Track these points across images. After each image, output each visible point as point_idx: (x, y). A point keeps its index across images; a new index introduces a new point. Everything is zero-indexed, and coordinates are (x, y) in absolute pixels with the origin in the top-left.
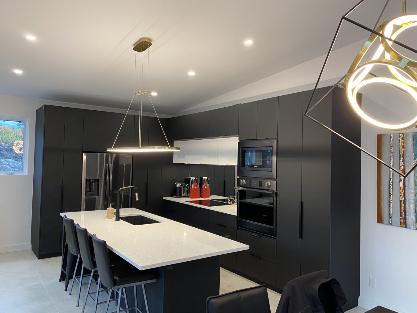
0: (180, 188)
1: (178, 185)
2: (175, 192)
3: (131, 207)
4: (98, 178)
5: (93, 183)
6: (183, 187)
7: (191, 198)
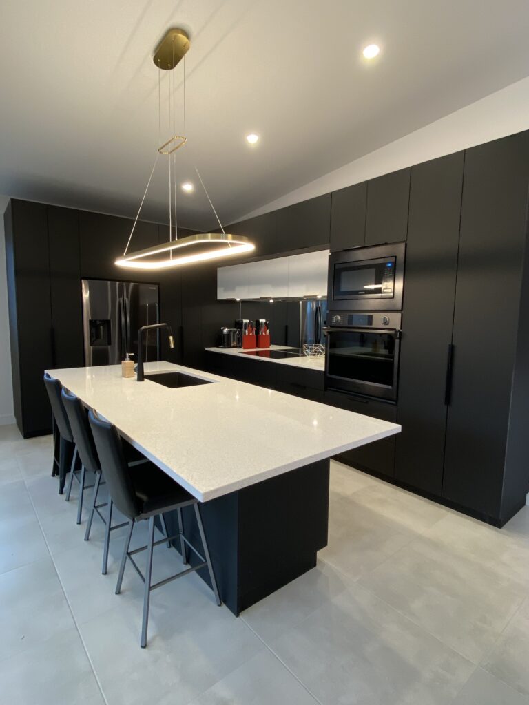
0: (228, 335)
1: (226, 330)
2: (221, 341)
3: (160, 360)
4: (109, 319)
5: (101, 327)
6: (232, 334)
7: (244, 348)
